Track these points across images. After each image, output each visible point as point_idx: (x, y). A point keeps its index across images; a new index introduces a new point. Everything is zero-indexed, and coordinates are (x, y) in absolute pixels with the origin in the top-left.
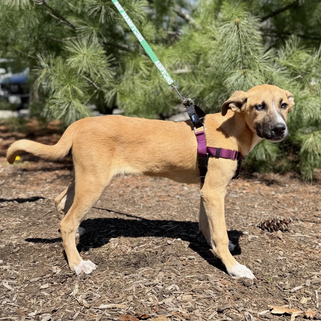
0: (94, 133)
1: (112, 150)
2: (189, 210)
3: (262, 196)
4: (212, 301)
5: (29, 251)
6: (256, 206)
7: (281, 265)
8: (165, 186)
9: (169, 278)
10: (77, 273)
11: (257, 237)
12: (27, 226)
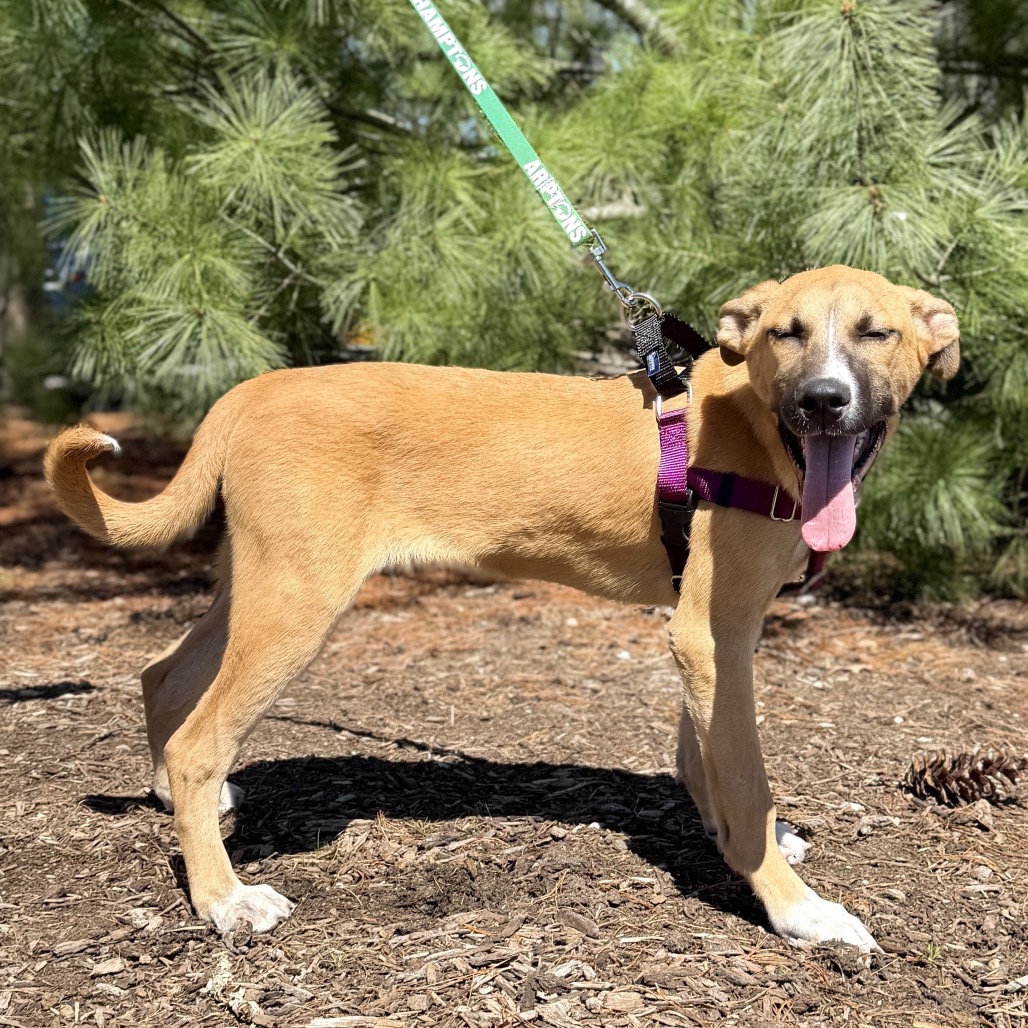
0: (308, 420)
1: (372, 479)
2: (638, 728)
3: (927, 683)
4: (714, 1015)
5: (39, 862)
6: (898, 720)
7: (981, 911)
8: (543, 648)
9: (558, 943)
10: (223, 928)
11: (897, 821)
12: (23, 782)
